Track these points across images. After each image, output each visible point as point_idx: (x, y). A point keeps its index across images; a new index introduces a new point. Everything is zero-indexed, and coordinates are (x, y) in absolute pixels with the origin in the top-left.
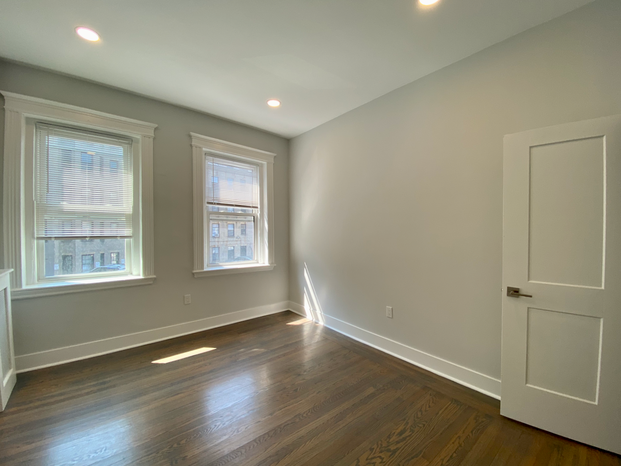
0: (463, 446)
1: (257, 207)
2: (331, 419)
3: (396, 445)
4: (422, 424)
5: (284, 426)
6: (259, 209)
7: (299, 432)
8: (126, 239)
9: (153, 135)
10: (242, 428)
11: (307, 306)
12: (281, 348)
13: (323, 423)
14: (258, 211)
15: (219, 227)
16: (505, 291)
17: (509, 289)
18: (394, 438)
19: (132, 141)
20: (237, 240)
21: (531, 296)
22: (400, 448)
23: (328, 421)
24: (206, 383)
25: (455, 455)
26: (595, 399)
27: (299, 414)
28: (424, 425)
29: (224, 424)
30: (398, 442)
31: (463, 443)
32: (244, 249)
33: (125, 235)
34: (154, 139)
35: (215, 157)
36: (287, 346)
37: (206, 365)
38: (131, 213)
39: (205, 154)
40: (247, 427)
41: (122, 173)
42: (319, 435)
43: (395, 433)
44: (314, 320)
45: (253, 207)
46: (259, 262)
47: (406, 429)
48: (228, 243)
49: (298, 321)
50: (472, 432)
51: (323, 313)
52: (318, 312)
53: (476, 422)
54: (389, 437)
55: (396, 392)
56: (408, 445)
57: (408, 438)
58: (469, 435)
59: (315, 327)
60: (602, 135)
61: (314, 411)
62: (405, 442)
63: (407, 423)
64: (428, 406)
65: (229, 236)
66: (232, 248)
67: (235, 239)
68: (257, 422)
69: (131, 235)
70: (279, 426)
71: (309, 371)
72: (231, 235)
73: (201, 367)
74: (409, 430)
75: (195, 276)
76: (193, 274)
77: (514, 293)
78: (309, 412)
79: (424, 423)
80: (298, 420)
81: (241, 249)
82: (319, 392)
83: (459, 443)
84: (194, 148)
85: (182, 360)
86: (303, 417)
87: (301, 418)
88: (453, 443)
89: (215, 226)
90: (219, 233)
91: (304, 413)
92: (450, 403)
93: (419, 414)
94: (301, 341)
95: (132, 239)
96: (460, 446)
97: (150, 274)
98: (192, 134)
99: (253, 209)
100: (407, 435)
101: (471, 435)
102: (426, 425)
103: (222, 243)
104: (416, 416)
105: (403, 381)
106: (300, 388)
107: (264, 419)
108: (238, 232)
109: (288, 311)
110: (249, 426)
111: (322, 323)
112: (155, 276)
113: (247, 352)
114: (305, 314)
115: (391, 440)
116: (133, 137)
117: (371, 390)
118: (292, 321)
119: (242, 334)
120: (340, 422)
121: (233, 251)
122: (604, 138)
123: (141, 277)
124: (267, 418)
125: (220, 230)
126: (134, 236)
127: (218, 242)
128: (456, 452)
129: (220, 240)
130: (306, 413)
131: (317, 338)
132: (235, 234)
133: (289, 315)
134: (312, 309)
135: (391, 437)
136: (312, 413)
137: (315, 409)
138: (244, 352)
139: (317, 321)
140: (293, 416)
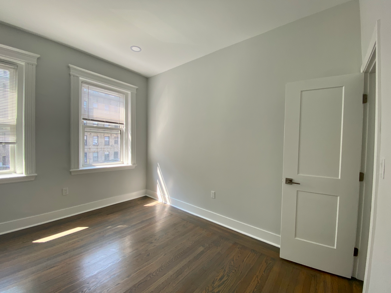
0: (260, 283)
1: (123, 124)
2: (174, 274)
3: (218, 288)
4: (234, 270)
5: (138, 285)
6: (124, 125)
7: (149, 288)
8: (10, 145)
9: (36, 63)
10: (105, 290)
11: (159, 193)
12: (139, 223)
13: (168, 279)
14: (124, 126)
15: (98, 138)
16: (284, 181)
17: (286, 179)
18: (217, 283)
19: (17, 66)
20: (111, 147)
21: (299, 184)
22: (221, 290)
23: (171, 276)
24: (77, 256)
25: (255, 290)
26: (334, 245)
27: (150, 274)
28: (236, 270)
29: (89, 290)
30: (219, 286)
31: (260, 281)
32: (116, 154)
33: (10, 142)
34: (37, 66)
35: (90, 85)
36: (143, 222)
37: (78, 242)
38: (15, 124)
39: (82, 82)
40: (108, 290)
41: (8, 92)
42: (165, 288)
43: (217, 279)
44: (164, 202)
45: (120, 124)
46: (124, 163)
47: (224, 275)
48: (105, 149)
49: (152, 203)
50: (264, 271)
51: (170, 197)
52: (167, 196)
53: (266, 264)
54: (213, 283)
55: (217, 249)
56: (226, 287)
57: (225, 282)
58: (263, 274)
59: (164, 206)
60: (342, 86)
61: (162, 269)
62: (224, 285)
63: (225, 271)
64: (237, 256)
65: (105, 145)
66: (108, 153)
67: (110, 147)
68: (117, 285)
69: (15, 142)
70: (134, 286)
71: (159, 239)
72: (107, 144)
73: (75, 243)
74: (226, 276)
75: (72, 174)
76: (71, 172)
77: (290, 181)
78: (158, 271)
79: (235, 269)
80: (149, 278)
81: (114, 153)
82: (166, 254)
83: (257, 281)
84: (72, 77)
85: (58, 238)
86: (153, 275)
87: (152, 276)
88: (254, 281)
89: (95, 137)
90: (98, 142)
91: (154, 272)
92: (250, 252)
93: (232, 262)
94: (153, 217)
95: (15, 145)
96: (258, 283)
97: (32, 173)
98: (71, 65)
99: (120, 125)
100: (225, 279)
101: (264, 274)
102: (237, 270)
103: (100, 149)
104: (230, 264)
105: (222, 240)
106: (152, 253)
107: (122, 281)
108: (112, 142)
109: (146, 197)
110: (110, 289)
111: (169, 203)
112: (36, 174)
113: (113, 228)
114: (158, 199)
115: (215, 285)
116: (19, 64)
117: (201, 249)
118: (148, 203)
119: (110, 215)
120: (180, 276)
121: (108, 155)
122: (344, 87)
123: (24, 175)
124: (125, 280)
125: (99, 140)
126: (17, 143)
127: (97, 148)
128: (256, 287)
129: (99, 147)
130: (155, 272)
131: (165, 214)
132: (110, 144)
133: (146, 198)
134: (162, 194)
135: (215, 282)
136: (160, 271)
137: (162, 268)
138: (110, 228)
139: (165, 203)
140: (145, 276)
